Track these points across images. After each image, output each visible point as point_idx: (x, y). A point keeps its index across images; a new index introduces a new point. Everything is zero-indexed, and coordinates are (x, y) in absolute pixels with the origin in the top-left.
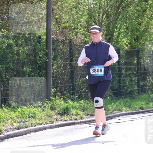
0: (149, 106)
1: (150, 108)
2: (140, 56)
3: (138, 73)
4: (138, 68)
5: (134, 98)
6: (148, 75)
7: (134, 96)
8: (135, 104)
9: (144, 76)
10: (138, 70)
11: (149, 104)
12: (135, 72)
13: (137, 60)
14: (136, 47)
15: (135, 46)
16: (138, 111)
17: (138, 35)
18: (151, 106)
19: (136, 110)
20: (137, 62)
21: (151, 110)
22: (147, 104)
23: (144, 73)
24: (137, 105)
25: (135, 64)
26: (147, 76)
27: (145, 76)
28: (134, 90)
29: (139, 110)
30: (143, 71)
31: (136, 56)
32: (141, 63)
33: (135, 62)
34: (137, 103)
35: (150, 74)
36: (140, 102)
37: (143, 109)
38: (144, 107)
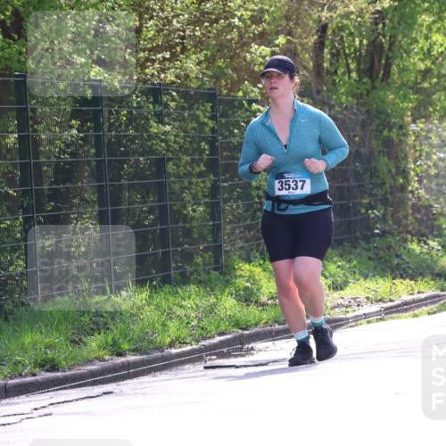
0: (84, 352)
1: (90, 362)
2: (34, 110)
3: (24, 194)
4: (24, 167)
5: (10, 316)
6: (76, 201)
7: (9, 306)
8: (13, 345)
9: (56, 208)
10: (24, 182)
11: (84, 343)
12: (11, 192)
13: (20, 128)
14: (15, 65)
15: (9, 63)
16: (30, 379)
17: (21, 9)
18: (93, 355)
19: (20, 375)
20: (20, 138)
21: (93, 374)
22: (73, 341)
23: (55, 195)
24: (24, 349)
25: (9, 150)
26: (72, 206)
27: (59, 209)
28: (11, 277)
29: (34, 375)
30: (52, 183)
31: (14, 113)
32: (37, 143)
33: (12, 139)
34: (28, 339)
35: (83, 199)
36: (38, 337)
37: (54, 368)
38: (60, 356)
